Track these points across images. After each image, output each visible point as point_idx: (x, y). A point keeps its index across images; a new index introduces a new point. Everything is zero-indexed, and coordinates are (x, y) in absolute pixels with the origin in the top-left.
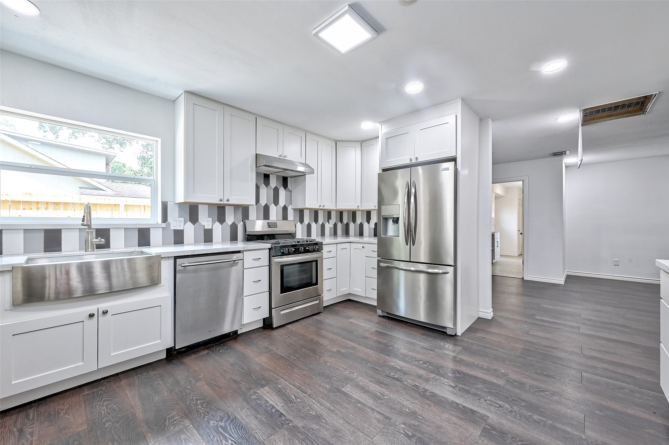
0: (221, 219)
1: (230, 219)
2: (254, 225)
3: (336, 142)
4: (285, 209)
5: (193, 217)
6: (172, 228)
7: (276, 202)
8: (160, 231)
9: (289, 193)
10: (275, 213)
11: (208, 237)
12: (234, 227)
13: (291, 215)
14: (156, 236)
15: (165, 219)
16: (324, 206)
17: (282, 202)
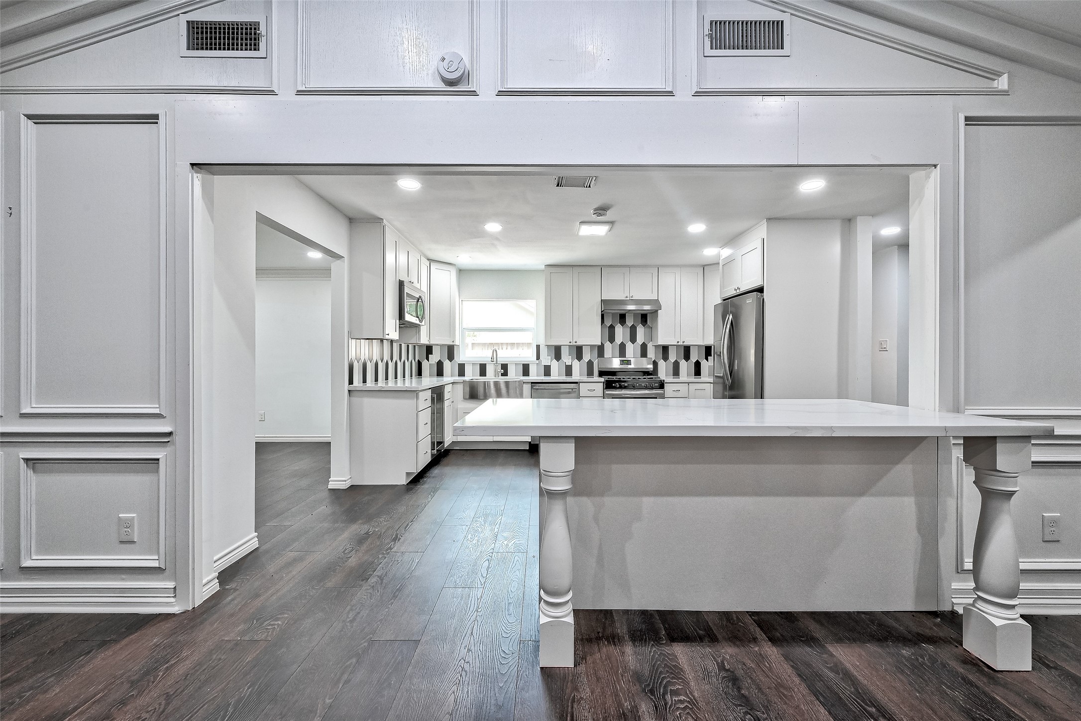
0: (579, 357)
1: (586, 357)
2: (611, 362)
3: (704, 267)
4: (644, 347)
5: (558, 355)
6: (544, 364)
7: (633, 339)
8: (535, 366)
9: (648, 330)
10: (631, 350)
11: (569, 370)
12: (590, 364)
13: (651, 353)
14: (533, 370)
15: (538, 358)
16: (684, 342)
17: (640, 339)
